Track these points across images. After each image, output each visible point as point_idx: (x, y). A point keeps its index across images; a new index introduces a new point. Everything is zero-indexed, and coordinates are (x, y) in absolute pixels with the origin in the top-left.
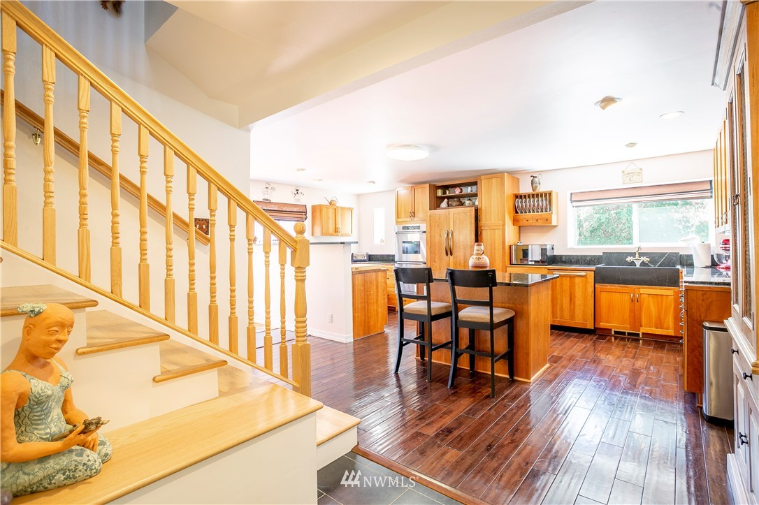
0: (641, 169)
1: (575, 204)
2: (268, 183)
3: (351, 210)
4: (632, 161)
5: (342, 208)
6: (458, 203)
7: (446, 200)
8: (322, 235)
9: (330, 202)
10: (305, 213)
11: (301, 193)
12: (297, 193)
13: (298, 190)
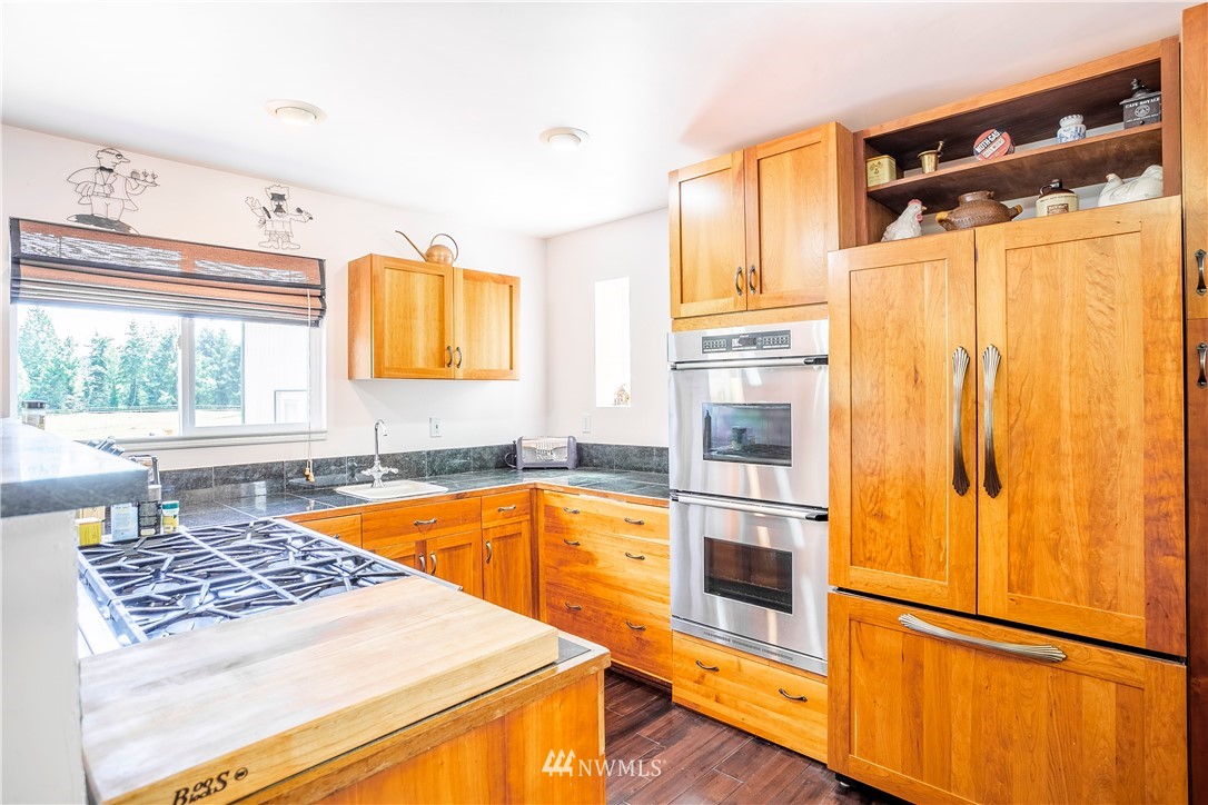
2: (110, 148)
3: (509, 284)
5: (470, 276)
6: (990, 211)
7: (915, 208)
8: (379, 372)
9: (424, 252)
10: (318, 292)
11: (299, 211)
12: (279, 209)
13: (281, 197)
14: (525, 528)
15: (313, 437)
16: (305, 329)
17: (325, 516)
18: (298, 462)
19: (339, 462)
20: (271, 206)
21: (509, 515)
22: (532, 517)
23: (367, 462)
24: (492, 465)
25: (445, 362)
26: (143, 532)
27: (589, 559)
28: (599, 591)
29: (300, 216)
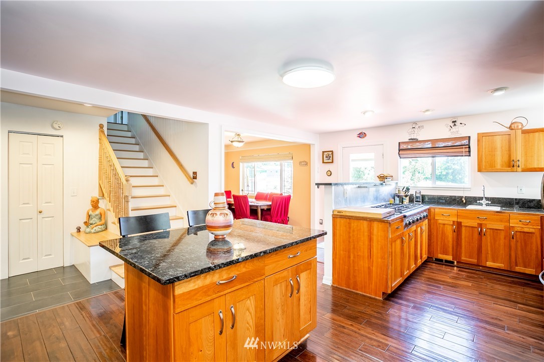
2: (415, 123)
8: (480, 170)
9: (508, 126)
10: (468, 146)
11: (461, 123)
12: (455, 125)
13: (455, 121)
14: (539, 231)
15: (465, 189)
16: (467, 157)
20: (453, 124)
21: (527, 224)
23: (481, 199)
25: (511, 166)
26: (400, 203)
29: (461, 125)
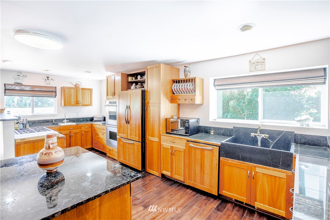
0: (264, 59)
1: (217, 88)
2: (19, 72)
3: (91, 90)
4: (257, 52)
5: (82, 89)
7: (134, 84)
8: (65, 105)
9: (75, 85)
10: (55, 92)
12: (48, 79)
13: (48, 77)
14: (90, 130)
15: (54, 115)
17: (53, 127)
18: (51, 120)
19: (59, 119)
20: (47, 79)
21: (87, 128)
22: (91, 129)
23: (64, 119)
24: (89, 120)
25: (77, 103)
26: (24, 128)
27: (98, 135)
28: (99, 140)
29: (52, 80)
